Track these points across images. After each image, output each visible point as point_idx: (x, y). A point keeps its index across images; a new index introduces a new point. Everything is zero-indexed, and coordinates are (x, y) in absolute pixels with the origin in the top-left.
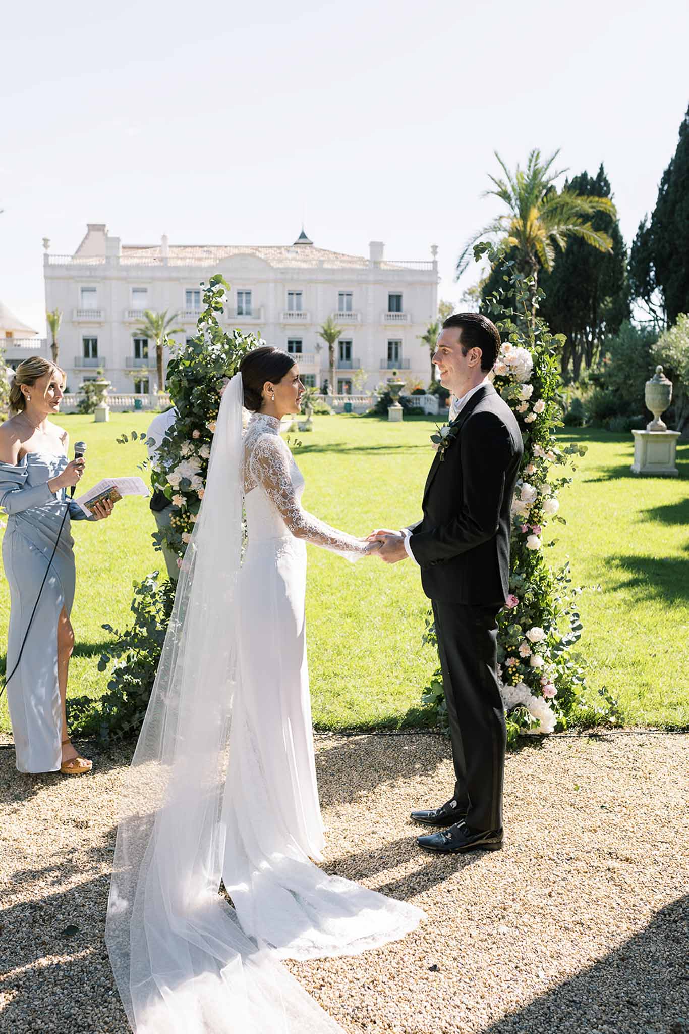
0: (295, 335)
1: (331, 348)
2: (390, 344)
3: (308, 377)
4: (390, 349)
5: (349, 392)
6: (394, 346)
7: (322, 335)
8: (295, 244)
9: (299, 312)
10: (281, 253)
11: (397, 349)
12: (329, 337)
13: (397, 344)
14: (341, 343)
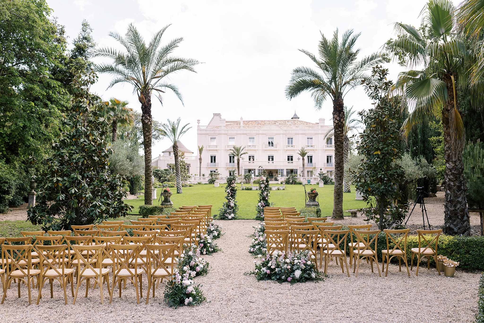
0: (290, 154)
1: (303, 159)
2: (328, 157)
3: (295, 170)
4: (328, 159)
5: (311, 176)
6: (329, 158)
7: (300, 154)
8: (292, 118)
9: (292, 145)
10: (286, 123)
11: (330, 159)
12: (303, 154)
13: (330, 157)
14: (308, 157)
